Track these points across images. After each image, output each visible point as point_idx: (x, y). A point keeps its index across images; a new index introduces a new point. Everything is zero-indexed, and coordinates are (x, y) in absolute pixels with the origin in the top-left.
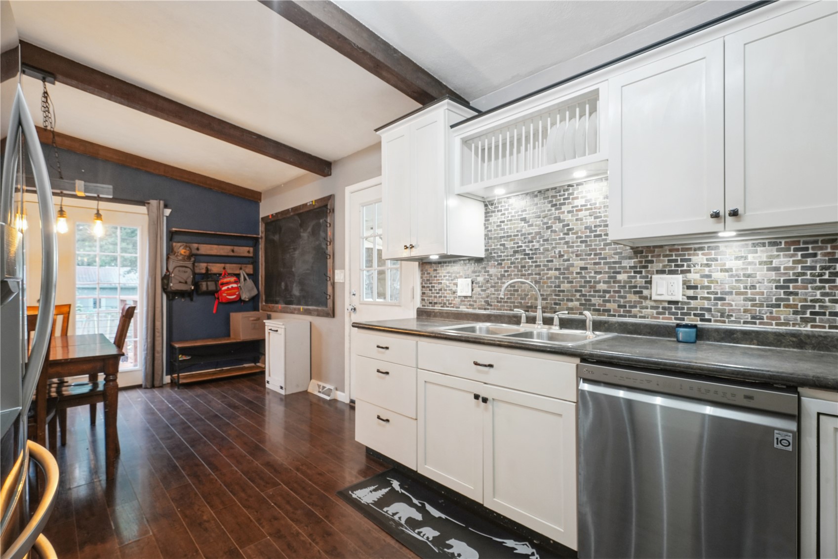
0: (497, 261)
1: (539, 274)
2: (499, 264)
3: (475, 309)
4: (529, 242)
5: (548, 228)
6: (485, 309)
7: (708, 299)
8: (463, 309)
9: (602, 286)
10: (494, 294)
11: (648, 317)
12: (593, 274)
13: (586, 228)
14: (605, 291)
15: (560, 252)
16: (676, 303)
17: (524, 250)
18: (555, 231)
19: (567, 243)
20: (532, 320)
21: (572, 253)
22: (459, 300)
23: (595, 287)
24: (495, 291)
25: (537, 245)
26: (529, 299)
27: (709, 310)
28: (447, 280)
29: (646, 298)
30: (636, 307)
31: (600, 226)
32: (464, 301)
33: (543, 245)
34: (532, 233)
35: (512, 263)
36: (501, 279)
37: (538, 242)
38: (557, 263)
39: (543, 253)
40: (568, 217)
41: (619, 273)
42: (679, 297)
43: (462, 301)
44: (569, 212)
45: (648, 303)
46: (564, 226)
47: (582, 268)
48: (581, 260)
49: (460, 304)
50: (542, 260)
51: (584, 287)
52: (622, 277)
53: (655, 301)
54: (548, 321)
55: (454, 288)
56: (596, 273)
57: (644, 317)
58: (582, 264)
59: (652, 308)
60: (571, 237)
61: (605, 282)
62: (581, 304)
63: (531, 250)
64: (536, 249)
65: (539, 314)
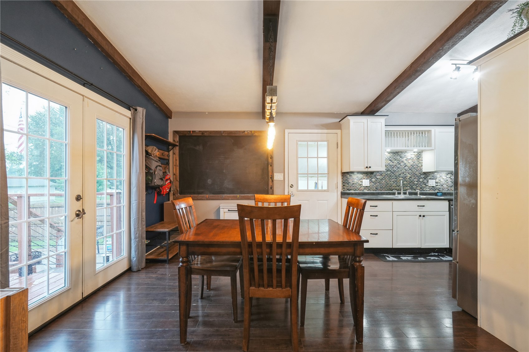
0: (380, 174)
1: (396, 179)
2: (381, 175)
3: (371, 191)
4: (392, 168)
5: (399, 164)
6: (376, 191)
7: (440, 186)
8: (366, 191)
9: (416, 183)
10: (379, 185)
11: (427, 190)
12: (413, 179)
13: (411, 165)
14: (417, 184)
15: (403, 172)
16: (433, 187)
17: (391, 171)
18: (402, 165)
19: (405, 169)
20: (399, 194)
21: (407, 172)
22: (364, 188)
23: (414, 183)
24: (379, 184)
25: (395, 169)
26: (393, 187)
27: (440, 188)
28: (356, 180)
29: (427, 186)
30: (424, 188)
31: (415, 165)
32: (366, 188)
33: (398, 169)
34: (393, 165)
35: (386, 175)
36: (381, 180)
37: (396, 168)
38: (402, 175)
39: (397, 172)
40: (405, 162)
41: (420, 179)
42: (434, 185)
43: (365, 188)
44: (406, 160)
45: (428, 187)
46: (404, 164)
47: (410, 177)
48: (410, 175)
49: (364, 189)
50: (397, 174)
51: (411, 183)
52: (421, 180)
53: (429, 186)
54: (405, 193)
55: (361, 183)
56: (414, 179)
57: (426, 191)
58: (410, 176)
59: (428, 188)
60: (406, 168)
61: (417, 181)
62: (410, 188)
63: (393, 170)
64: (395, 170)
65: (402, 192)
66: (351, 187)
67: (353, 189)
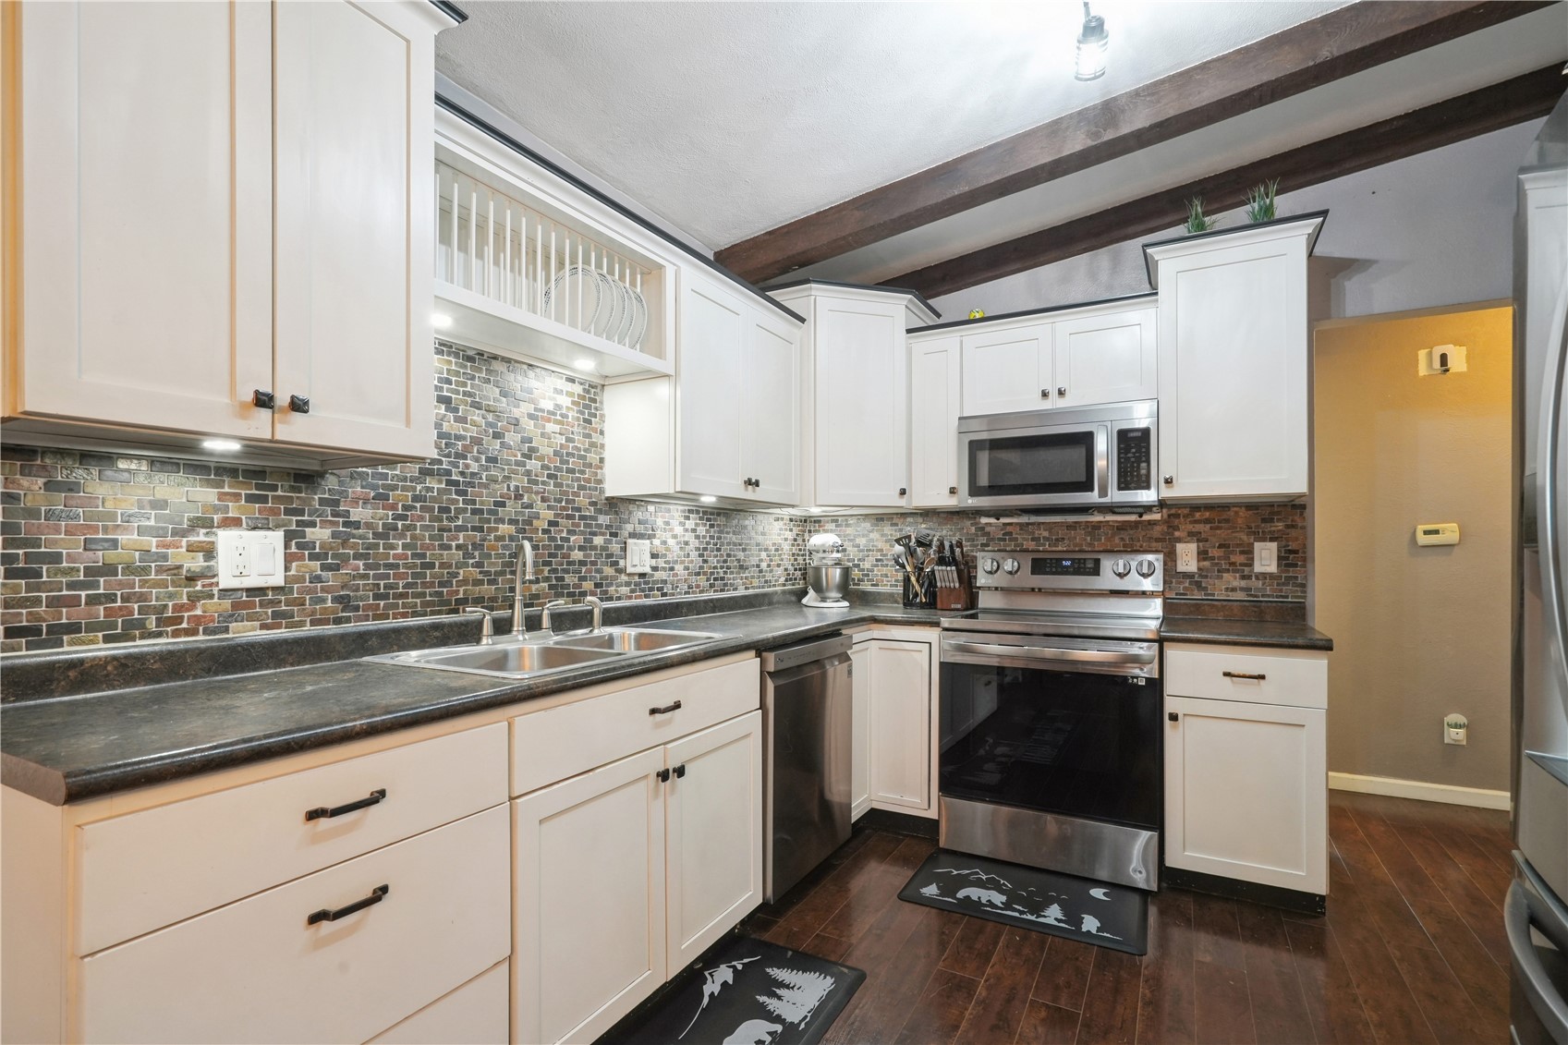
0: (374, 487)
1: (481, 529)
2: (378, 497)
3: (301, 624)
4: (458, 456)
5: (497, 436)
6: (338, 621)
7: (664, 569)
8: (247, 632)
9: (577, 555)
10: (365, 577)
11: (626, 598)
12: (564, 535)
13: (556, 453)
14: (582, 563)
15: (517, 488)
16: (642, 575)
17: (448, 473)
18: (510, 448)
19: (528, 473)
20: (502, 627)
21: (537, 493)
22: (227, 603)
23: (569, 556)
24: (367, 567)
25: (474, 467)
26: (460, 583)
27: (665, 582)
28: (141, 531)
29: (620, 571)
30: (611, 585)
31: (573, 455)
32: (250, 605)
33: (487, 469)
34: (464, 438)
35: (415, 499)
36: (384, 536)
37: (477, 460)
38: (511, 509)
39: (486, 486)
40: (528, 425)
41: (595, 534)
42: (647, 570)
43: (236, 606)
44: (531, 416)
45: (624, 578)
46: (524, 441)
47: (552, 523)
48: (549, 508)
49: (231, 617)
50: (485, 499)
51: (554, 556)
52: (598, 541)
53: (629, 575)
55: (197, 563)
56: (569, 532)
57: (619, 599)
58: (550, 515)
59: (628, 584)
60: (533, 465)
61: (581, 548)
62: (551, 587)
63: (462, 474)
64: (473, 474)
65: (519, 613)
66: (74, 602)
67: (92, 628)
